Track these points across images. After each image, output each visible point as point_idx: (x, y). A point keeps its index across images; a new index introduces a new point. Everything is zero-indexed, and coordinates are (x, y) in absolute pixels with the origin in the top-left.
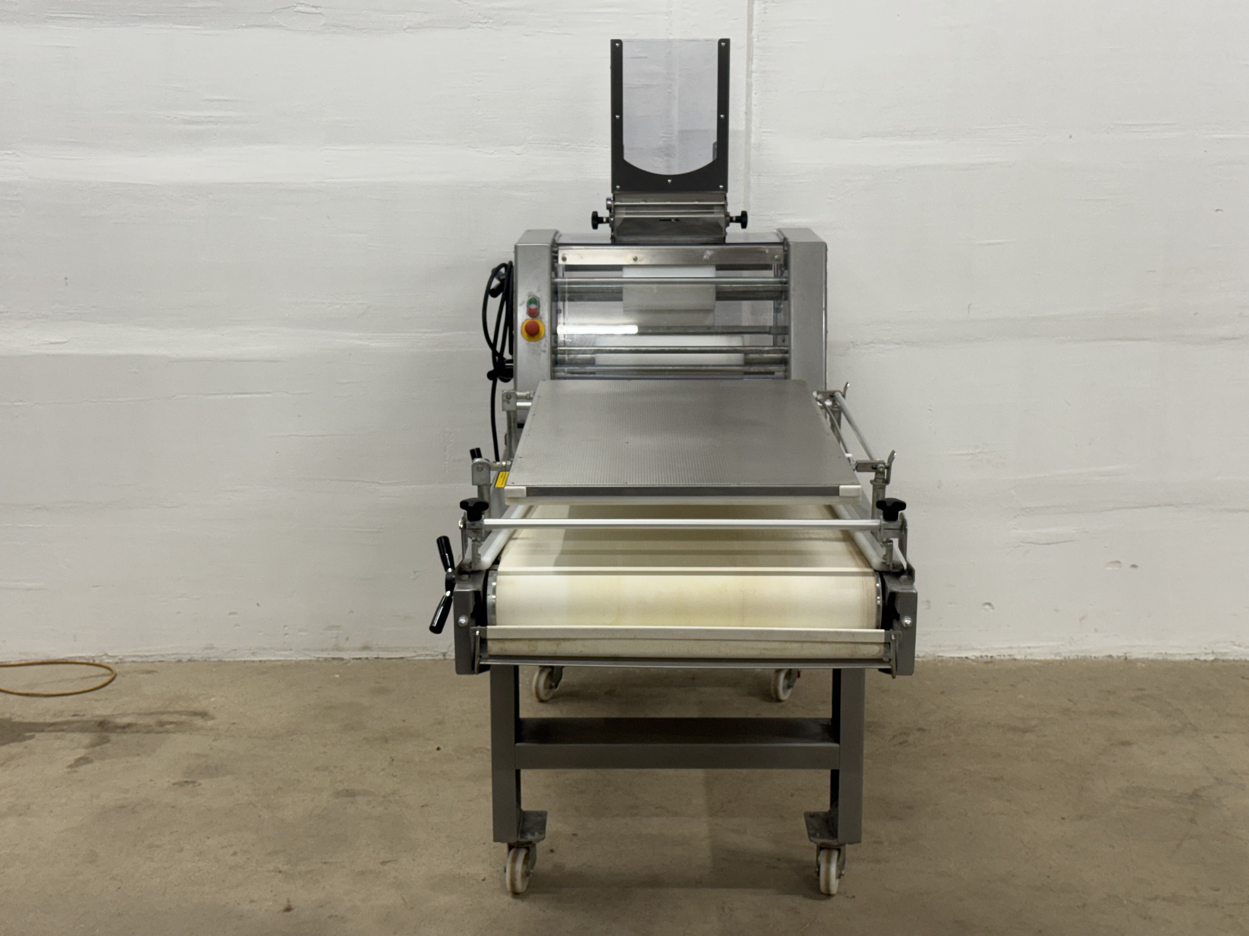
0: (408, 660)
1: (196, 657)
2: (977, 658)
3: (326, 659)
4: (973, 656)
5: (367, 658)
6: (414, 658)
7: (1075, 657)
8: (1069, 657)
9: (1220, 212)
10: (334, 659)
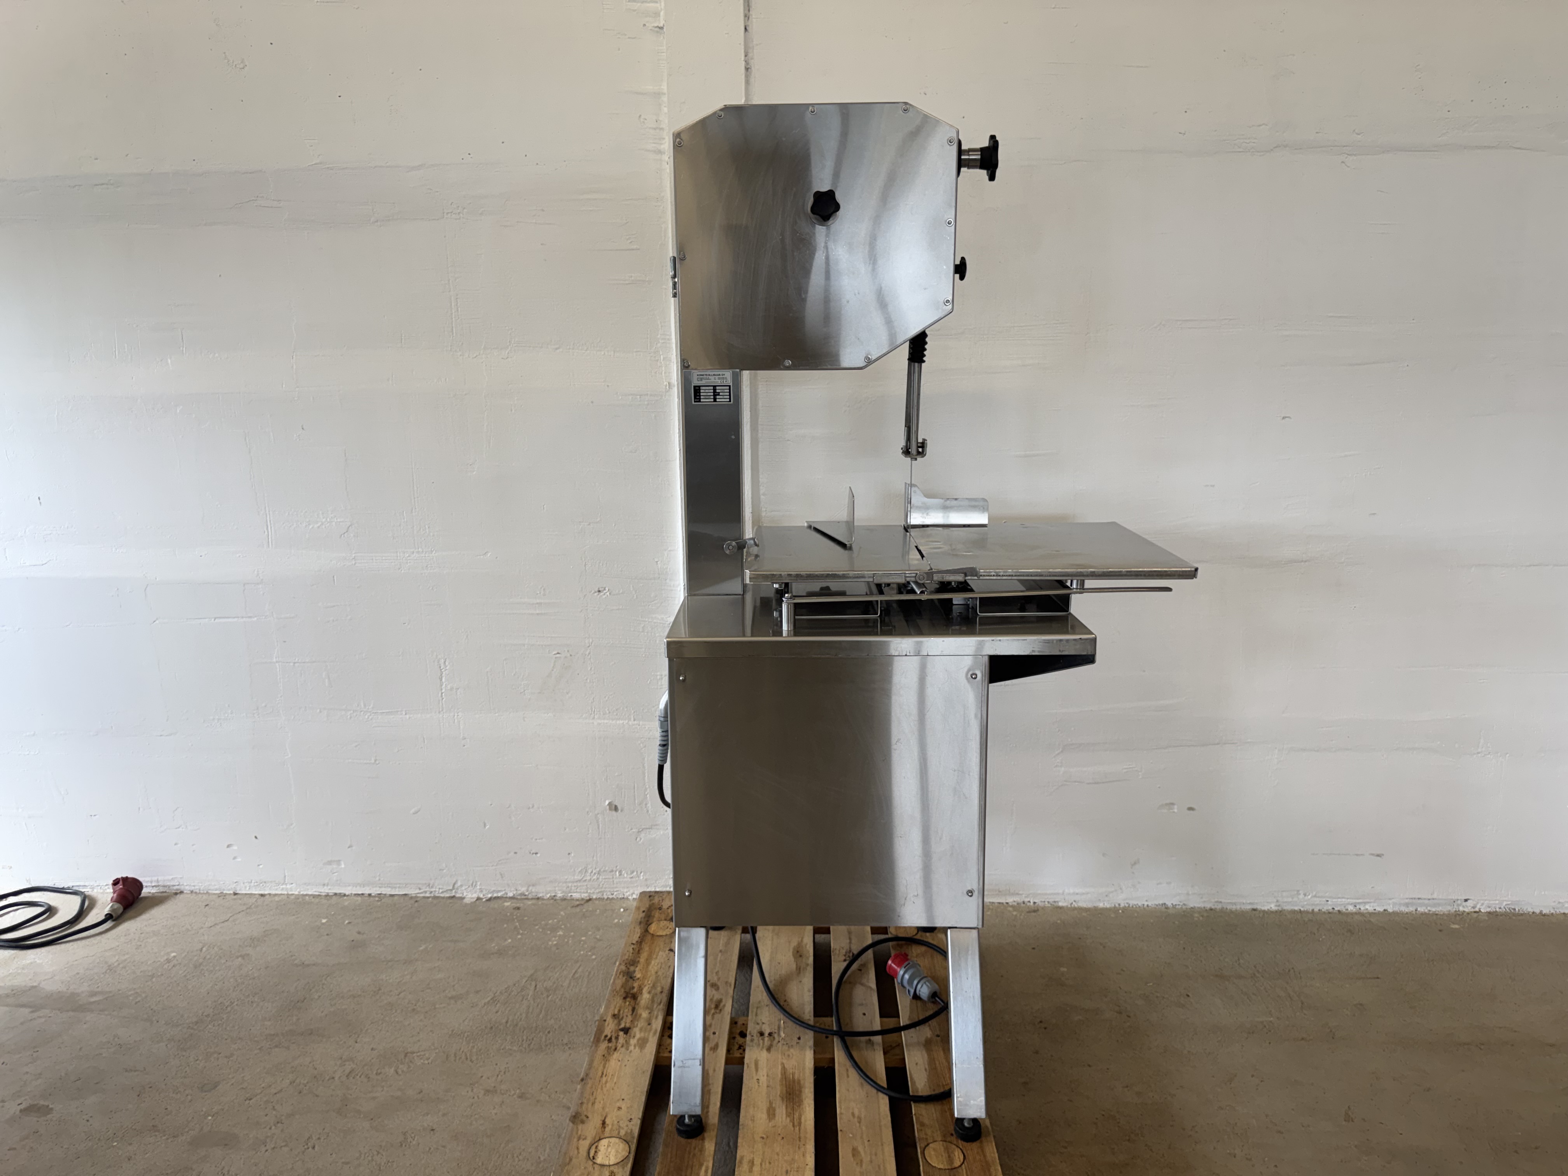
0: (412, 898)
1: (196, 889)
2: (1018, 904)
3: (327, 895)
4: (1014, 901)
5: (370, 895)
6: (418, 895)
7: (1127, 905)
8: (1119, 905)
9: (1287, 419)
10: (336, 894)
